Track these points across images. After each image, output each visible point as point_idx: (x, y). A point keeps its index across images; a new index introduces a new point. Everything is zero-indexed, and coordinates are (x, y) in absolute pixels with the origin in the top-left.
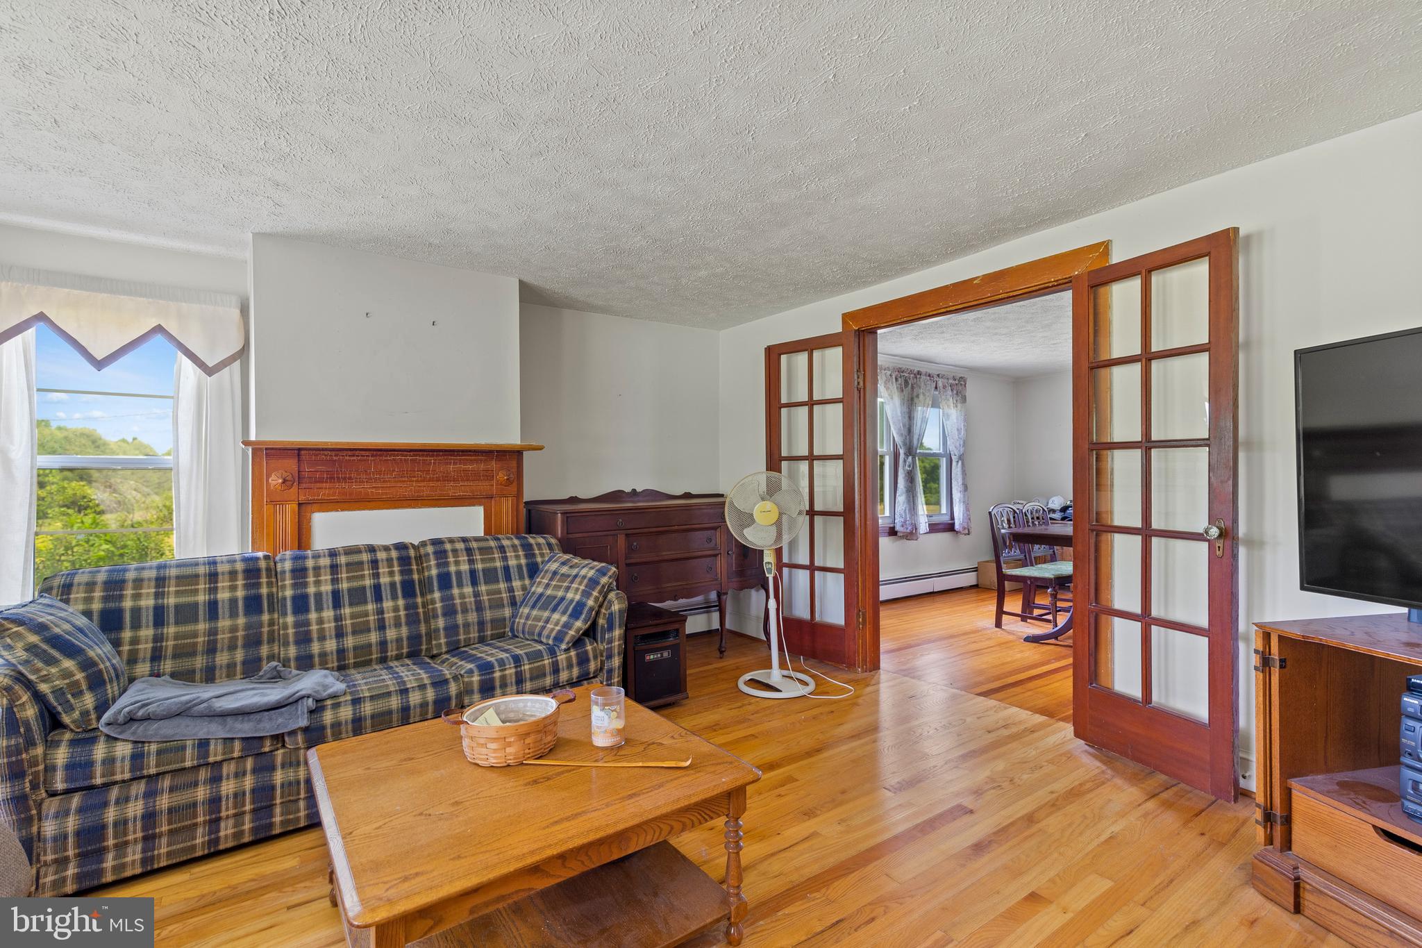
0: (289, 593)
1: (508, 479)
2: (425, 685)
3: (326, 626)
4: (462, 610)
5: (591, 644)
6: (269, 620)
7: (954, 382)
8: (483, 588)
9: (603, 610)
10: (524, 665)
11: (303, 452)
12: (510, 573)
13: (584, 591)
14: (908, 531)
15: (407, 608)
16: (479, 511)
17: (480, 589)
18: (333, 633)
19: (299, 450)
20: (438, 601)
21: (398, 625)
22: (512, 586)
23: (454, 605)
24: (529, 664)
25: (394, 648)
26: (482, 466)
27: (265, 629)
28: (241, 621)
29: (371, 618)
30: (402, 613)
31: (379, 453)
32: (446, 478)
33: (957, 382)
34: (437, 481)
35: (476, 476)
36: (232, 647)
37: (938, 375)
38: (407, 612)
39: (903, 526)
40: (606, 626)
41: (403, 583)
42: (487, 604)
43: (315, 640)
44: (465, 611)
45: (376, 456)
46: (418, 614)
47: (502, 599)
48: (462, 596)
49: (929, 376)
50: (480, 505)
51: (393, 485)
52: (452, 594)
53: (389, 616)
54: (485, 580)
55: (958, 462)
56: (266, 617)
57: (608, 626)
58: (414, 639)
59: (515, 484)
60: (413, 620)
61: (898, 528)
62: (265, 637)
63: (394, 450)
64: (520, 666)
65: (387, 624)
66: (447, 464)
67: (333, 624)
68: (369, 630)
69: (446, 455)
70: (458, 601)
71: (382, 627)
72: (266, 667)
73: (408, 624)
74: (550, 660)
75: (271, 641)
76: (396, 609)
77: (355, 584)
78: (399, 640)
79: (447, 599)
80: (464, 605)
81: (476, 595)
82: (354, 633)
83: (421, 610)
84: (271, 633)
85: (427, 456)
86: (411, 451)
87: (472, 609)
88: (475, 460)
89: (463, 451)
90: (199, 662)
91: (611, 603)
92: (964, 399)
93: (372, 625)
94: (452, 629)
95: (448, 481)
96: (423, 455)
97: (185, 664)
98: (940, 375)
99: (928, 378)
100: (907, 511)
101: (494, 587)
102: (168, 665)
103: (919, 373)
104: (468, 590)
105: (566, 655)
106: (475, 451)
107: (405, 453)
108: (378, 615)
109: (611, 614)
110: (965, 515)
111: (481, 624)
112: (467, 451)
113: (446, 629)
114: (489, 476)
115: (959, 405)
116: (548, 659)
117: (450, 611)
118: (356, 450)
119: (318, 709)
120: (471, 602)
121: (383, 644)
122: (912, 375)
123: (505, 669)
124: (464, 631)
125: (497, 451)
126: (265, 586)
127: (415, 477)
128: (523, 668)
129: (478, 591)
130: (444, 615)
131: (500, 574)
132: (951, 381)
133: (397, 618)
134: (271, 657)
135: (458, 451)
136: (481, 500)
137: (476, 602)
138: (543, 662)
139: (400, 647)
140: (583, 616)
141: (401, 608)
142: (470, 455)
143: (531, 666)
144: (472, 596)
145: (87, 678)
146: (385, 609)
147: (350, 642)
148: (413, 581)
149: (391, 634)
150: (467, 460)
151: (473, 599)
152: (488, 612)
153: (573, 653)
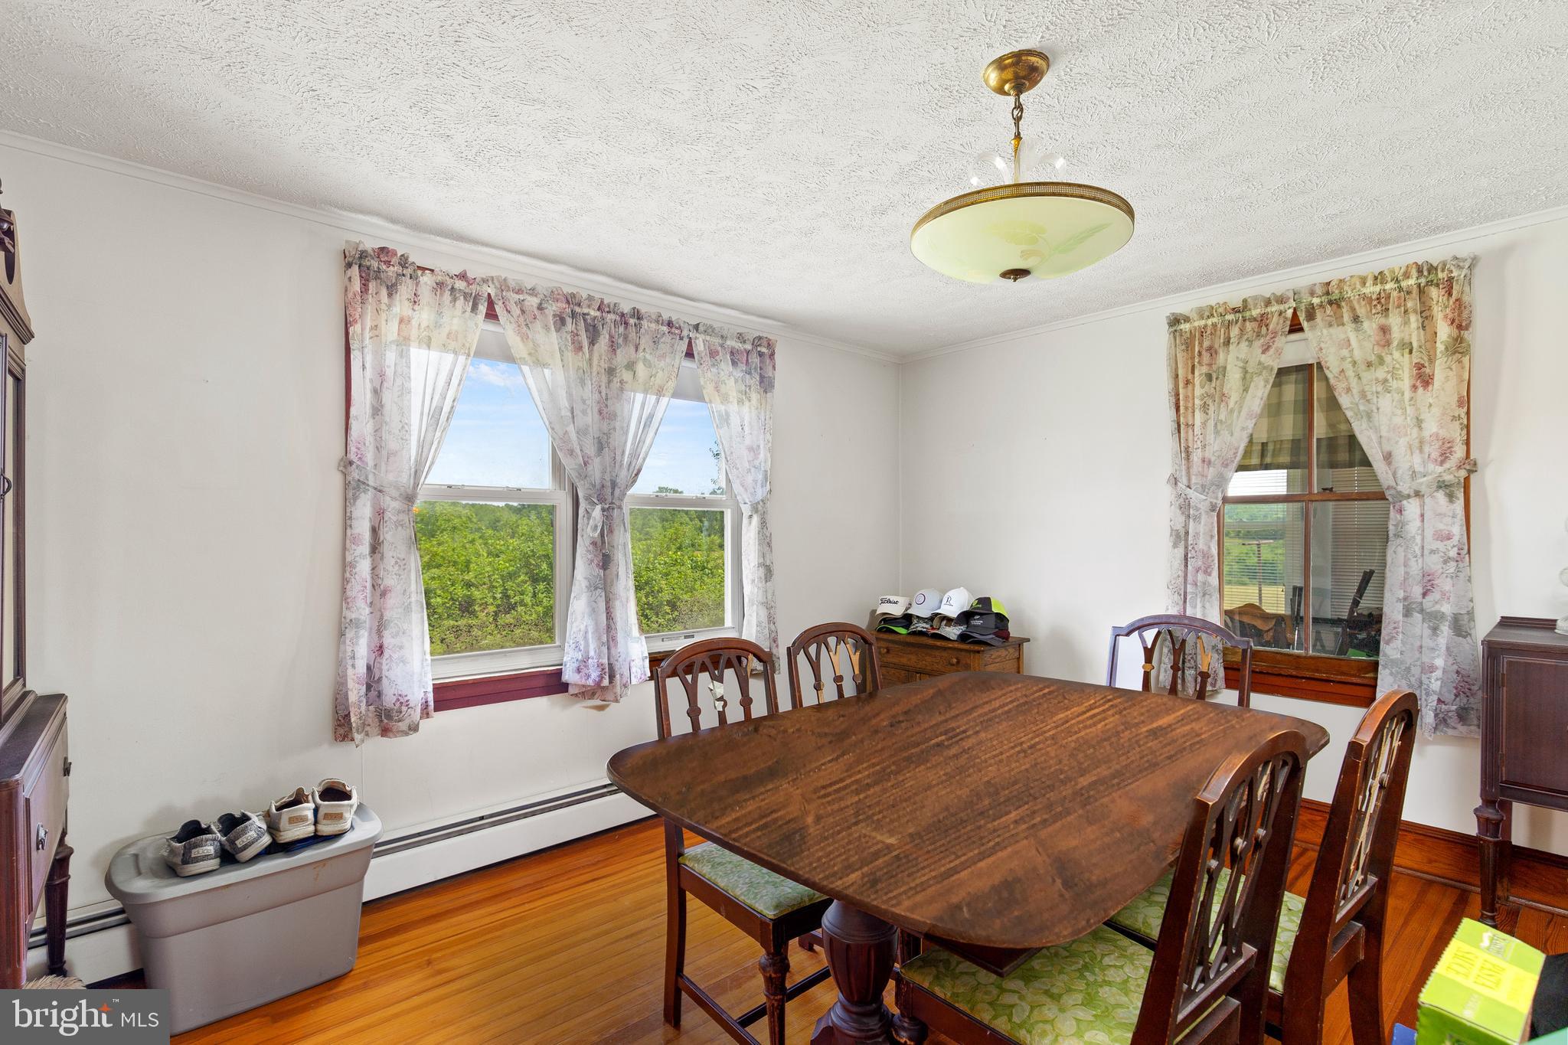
7: (738, 345)
14: (590, 682)
33: (749, 347)
37: (696, 327)
39: (579, 671)
49: (670, 324)
55: (751, 517)
61: (569, 676)
92: (766, 384)
98: (701, 328)
99: (665, 329)
100: (590, 635)
103: (637, 315)
110: (767, 631)
115: (754, 396)
122: (611, 317)
132: (731, 343)
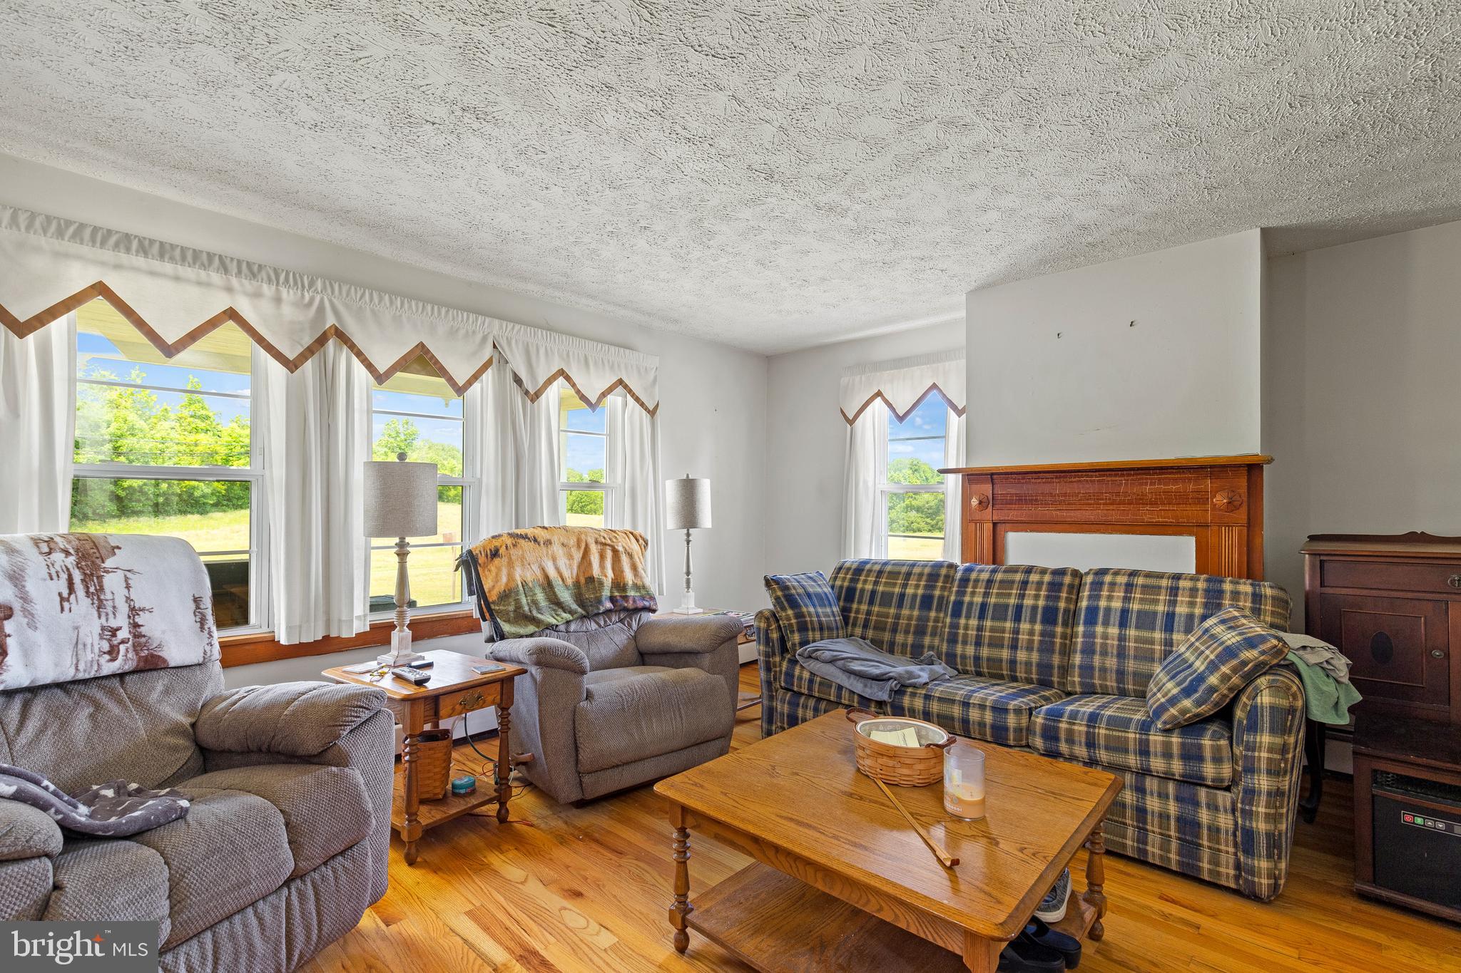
0: (953, 598)
1: (1229, 503)
2: (986, 706)
3: (970, 632)
4: (1101, 652)
5: (1215, 737)
6: (936, 617)
8: (1132, 632)
9: (1244, 699)
10: (1099, 728)
11: (995, 476)
12: (1173, 622)
13: (1212, 661)
15: (1043, 634)
16: (1189, 543)
17: (1127, 633)
18: (974, 641)
19: (992, 474)
20: (1080, 636)
21: (1029, 648)
22: (1172, 639)
23: (1094, 644)
24: (1106, 729)
25: (1023, 670)
26: (1192, 487)
27: (931, 624)
28: (916, 613)
29: (1007, 635)
30: (1036, 638)
31: (1062, 474)
32: (1141, 501)
34: (1130, 504)
35: (1182, 499)
36: (907, 632)
38: (1042, 638)
40: (1245, 722)
41: (1046, 609)
42: (1132, 653)
43: (960, 642)
44: (1104, 653)
45: (1060, 477)
46: (1053, 643)
47: (1153, 651)
48: (1105, 637)
50: (1190, 534)
51: (1078, 507)
52: (1094, 632)
53: (1023, 637)
54: (1137, 623)
56: (933, 614)
57: (1247, 724)
58: (1045, 668)
59: (1244, 509)
60: (1046, 648)
62: (929, 630)
63: (1079, 471)
64: (1094, 727)
65: (1020, 645)
66: (1141, 484)
67: (975, 633)
68: (1002, 646)
69: (1140, 474)
70: (1099, 641)
71: (1014, 646)
72: (927, 653)
73: (1040, 650)
74: (1138, 736)
75: (934, 634)
76: (1031, 633)
77: (1002, 601)
78: (1028, 664)
79: (1090, 635)
80: (1104, 646)
81: (1122, 638)
82: (990, 645)
83: (1058, 640)
84: (935, 628)
85: (1116, 475)
86: (1096, 471)
87: (1112, 653)
88: (1180, 479)
89: (1162, 468)
90: (887, 636)
91: (1257, 692)
93: (1006, 643)
94: (1087, 669)
95: (1143, 504)
96: (1110, 475)
97: (880, 635)
101: (1146, 634)
102: (870, 633)
104: (1114, 631)
105: (1164, 739)
106: (1179, 468)
107: (1090, 474)
108: (1013, 634)
109: (1255, 707)
111: (1121, 674)
112: (1167, 468)
113: (1081, 667)
114: (1202, 499)
116: (1135, 733)
117: (1089, 650)
118: (1040, 472)
119: (900, 691)
120: (1113, 645)
121: (1013, 662)
123: (1074, 724)
124: (1100, 675)
125: (1211, 467)
126: (939, 589)
127: (1103, 499)
128: (1097, 731)
129: (1125, 635)
130: (1083, 652)
131: (1159, 622)
133: (1031, 642)
134: (931, 648)
135: (1155, 468)
136: (1191, 528)
137: (1119, 646)
138: (1127, 735)
139: (1028, 671)
140: (1197, 695)
141: (1037, 633)
142: (1170, 473)
143: (1107, 732)
144: (1116, 639)
145: (798, 623)
146: (1021, 630)
147: (985, 652)
148: (1057, 609)
149: (1021, 655)
150: (1170, 479)
151: (1116, 643)
152: (1132, 662)
153: (1175, 740)
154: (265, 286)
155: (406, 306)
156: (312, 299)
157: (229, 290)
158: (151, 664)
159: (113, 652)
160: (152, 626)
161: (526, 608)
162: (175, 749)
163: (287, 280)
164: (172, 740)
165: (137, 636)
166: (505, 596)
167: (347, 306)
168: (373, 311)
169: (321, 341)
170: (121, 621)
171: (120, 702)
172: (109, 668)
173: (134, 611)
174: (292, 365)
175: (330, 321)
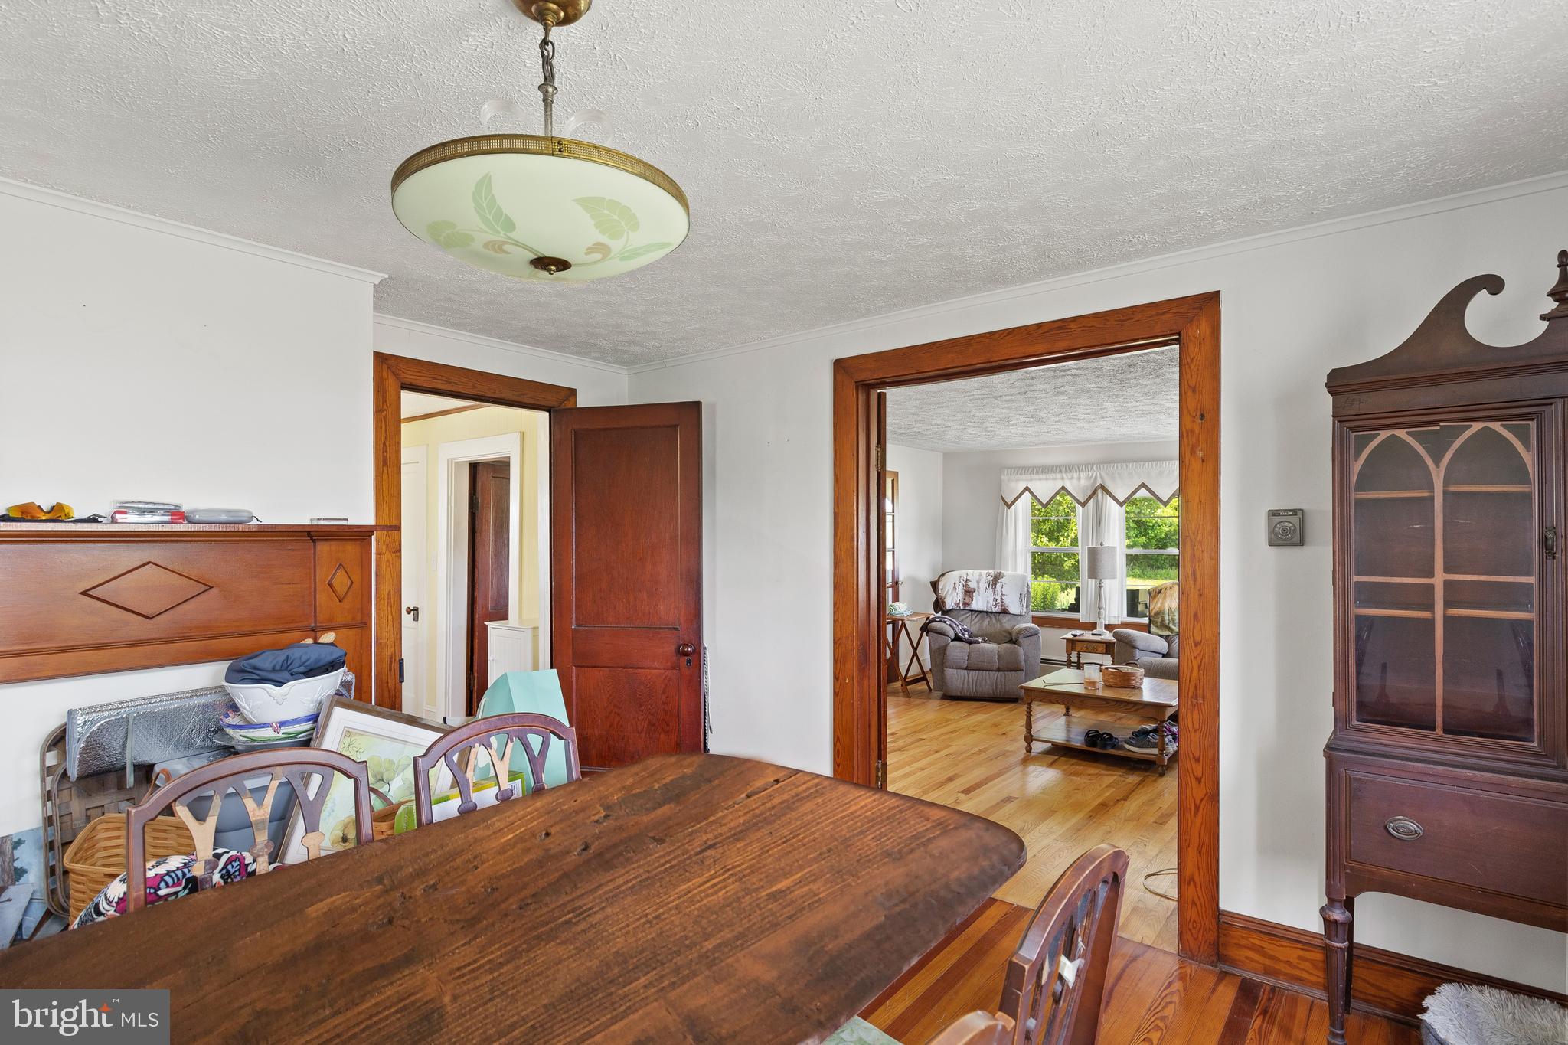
154: (1075, 474)
155: (1134, 466)
156: (1092, 475)
157: (1063, 479)
158: (1005, 612)
159: (995, 605)
160: (1007, 601)
161: (1167, 622)
162: (1005, 637)
163: (1082, 469)
164: (1005, 634)
165: (1002, 602)
166: (1157, 614)
167: (1107, 474)
168: (1118, 473)
169: (1095, 492)
170: (999, 597)
171: (996, 620)
172: (995, 610)
173: (1002, 595)
174: (1083, 505)
175: (1099, 482)
